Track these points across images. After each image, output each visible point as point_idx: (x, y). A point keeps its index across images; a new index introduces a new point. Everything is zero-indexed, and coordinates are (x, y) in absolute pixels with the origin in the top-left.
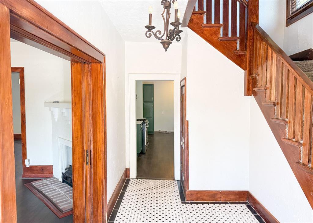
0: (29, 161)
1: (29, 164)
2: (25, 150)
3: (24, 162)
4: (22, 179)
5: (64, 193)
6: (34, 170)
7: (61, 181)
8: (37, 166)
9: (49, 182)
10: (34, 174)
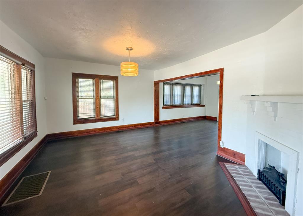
0: (223, 143)
1: (223, 145)
2: (220, 134)
3: (219, 143)
4: (217, 155)
5: (264, 200)
6: (227, 152)
7: (257, 177)
8: (230, 150)
9: (242, 171)
10: (226, 155)
